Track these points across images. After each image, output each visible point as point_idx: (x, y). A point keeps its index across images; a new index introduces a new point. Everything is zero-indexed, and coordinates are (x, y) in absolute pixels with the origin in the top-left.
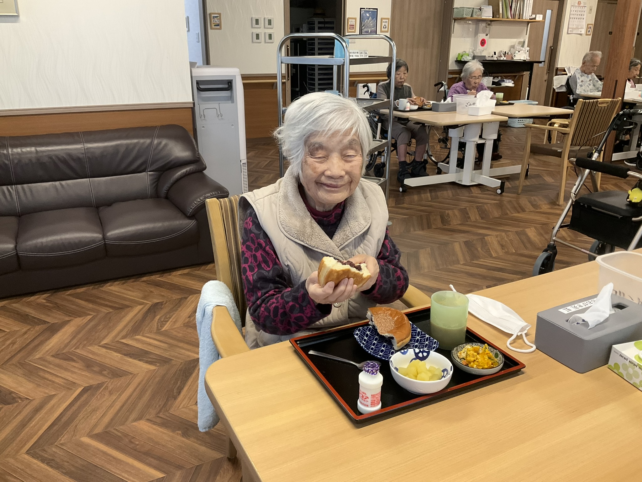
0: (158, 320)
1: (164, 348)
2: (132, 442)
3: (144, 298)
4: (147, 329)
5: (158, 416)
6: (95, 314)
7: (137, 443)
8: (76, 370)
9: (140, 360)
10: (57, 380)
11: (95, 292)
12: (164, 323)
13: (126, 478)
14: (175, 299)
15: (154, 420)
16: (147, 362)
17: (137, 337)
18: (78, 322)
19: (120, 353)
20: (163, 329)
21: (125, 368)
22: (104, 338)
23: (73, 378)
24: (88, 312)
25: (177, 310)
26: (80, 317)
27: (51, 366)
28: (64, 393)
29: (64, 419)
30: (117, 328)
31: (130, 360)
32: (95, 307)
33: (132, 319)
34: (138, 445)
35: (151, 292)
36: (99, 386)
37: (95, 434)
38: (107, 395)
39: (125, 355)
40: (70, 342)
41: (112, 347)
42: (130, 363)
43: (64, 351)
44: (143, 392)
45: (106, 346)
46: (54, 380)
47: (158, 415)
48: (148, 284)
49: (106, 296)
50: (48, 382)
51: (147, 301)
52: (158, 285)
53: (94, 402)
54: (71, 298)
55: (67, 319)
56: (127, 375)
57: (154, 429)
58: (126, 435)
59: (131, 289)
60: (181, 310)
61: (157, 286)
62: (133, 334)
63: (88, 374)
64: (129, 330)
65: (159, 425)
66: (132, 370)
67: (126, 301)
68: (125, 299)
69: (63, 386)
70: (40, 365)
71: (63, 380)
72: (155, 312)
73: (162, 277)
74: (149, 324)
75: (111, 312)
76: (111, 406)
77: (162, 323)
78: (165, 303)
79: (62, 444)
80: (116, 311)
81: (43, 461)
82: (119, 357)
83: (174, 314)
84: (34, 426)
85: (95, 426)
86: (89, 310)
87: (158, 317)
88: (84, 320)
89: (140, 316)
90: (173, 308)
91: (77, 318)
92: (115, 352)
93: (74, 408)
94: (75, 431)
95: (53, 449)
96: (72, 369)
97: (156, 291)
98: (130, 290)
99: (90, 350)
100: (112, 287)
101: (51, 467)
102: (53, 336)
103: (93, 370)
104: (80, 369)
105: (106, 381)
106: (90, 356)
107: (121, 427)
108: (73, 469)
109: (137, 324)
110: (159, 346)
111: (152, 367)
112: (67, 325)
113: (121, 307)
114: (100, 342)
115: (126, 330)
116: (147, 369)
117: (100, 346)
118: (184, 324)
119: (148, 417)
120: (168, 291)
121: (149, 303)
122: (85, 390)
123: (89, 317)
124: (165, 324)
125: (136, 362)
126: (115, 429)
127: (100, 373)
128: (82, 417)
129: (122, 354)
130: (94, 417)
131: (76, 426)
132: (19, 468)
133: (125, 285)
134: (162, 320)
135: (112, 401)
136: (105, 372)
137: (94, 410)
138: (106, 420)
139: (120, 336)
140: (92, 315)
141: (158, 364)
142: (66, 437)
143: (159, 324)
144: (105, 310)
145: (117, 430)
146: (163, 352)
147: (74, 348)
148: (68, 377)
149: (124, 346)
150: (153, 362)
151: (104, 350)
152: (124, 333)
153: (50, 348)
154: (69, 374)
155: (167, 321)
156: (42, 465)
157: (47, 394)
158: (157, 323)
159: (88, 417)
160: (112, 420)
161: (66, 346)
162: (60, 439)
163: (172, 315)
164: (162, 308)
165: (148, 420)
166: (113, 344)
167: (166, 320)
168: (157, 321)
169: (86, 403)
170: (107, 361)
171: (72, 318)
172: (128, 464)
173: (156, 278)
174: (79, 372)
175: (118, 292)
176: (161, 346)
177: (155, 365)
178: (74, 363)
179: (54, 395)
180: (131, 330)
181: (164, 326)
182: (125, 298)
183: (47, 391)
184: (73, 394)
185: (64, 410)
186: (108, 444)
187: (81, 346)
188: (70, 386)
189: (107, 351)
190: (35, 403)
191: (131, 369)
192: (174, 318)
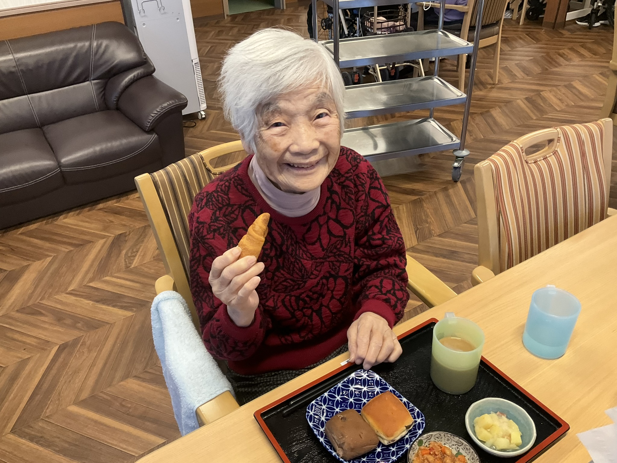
0: (125, 255)
1: (137, 289)
2: (123, 406)
3: (105, 229)
4: (114, 267)
5: (146, 372)
6: (55, 255)
7: (129, 405)
8: (46, 326)
9: (114, 306)
10: (28, 340)
11: (48, 227)
12: (132, 258)
13: (125, 449)
14: (139, 228)
15: (141, 376)
16: (122, 307)
17: (105, 278)
18: (37, 266)
19: (91, 300)
20: (133, 266)
21: (100, 317)
22: (70, 283)
23: (45, 336)
24: (47, 253)
25: (143, 241)
26: (39, 259)
27: (18, 324)
28: (38, 355)
29: (46, 386)
30: (82, 270)
31: (104, 307)
32: (53, 246)
33: (96, 256)
34: (130, 408)
35: (112, 222)
36: (76, 342)
37: (82, 401)
38: (86, 352)
39: (98, 301)
40: (33, 292)
41: (81, 294)
42: (104, 310)
43: (30, 303)
44: (124, 344)
45: (73, 292)
46: (24, 340)
47: (146, 370)
48: (106, 212)
49: (62, 231)
50: (18, 343)
51: (108, 233)
52: (117, 212)
53: (74, 363)
54: (24, 238)
55: (25, 263)
56: (104, 325)
57: (144, 387)
58: (116, 398)
59: (87, 220)
60: (148, 241)
61: (116, 214)
62: (100, 276)
63: (60, 330)
64: (95, 271)
65: (148, 382)
66: (108, 319)
67: (86, 235)
68: (83, 233)
69: (36, 347)
70: (7, 324)
71: (35, 340)
72: (120, 246)
73: (119, 202)
74: (116, 261)
75: (71, 251)
76: (93, 365)
77: (130, 258)
78: (129, 234)
79: (47, 417)
80: (77, 249)
81: (31, 439)
82: (91, 304)
83: (141, 246)
84: (14, 398)
85: (81, 390)
86: (47, 250)
87: (124, 252)
88: (44, 263)
89: (104, 253)
90: (138, 239)
91: (35, 261)
92: (85, 298)
93: (54, 372)
94: (59, 399)
95: (40, 424)
96: (42, 325)
97: (116, 220)
98: (87, 222)
99: (58, 299)
100: (66, 219)
101: (42, 445)
102: (13, 286)
103: (65, 324)
104: (51, 324)
105: (82, 335)
106: (59, 306)
107: (109, 389)
108: (67, 445)
109: (102, 262)
110: (131, 287)
111: (129, 314)
112: (27, 272)
113: (81, 243)
114: (67, 289)
115: (92, 271)
116: (124, 316)
117: (67, 293)
118: (154, 257)
119: (134, 373)
120: (128, 218)
121: (111, 235)
122: (62, 348)
123: (49, 259)
124: (134, 260)
125: (110, 308)
126: (102, 392)
127: (74, 326)
128: (63, 382)
129: (93, 301)
130: (77, 380)
131: (59, 394)
132: (6, 451)
133: (80, 215)
134: (129, 255)
135: (93, 358)
136: (79, 325)
137: (76, 372)
138: (91, 382)
139: (87, 280)
140: (51, 256)
141: (135, 309)
142: (51, 407)
143: (127, 260)
144: (65, 249)
145: (105, 393)
146: (137, 293)
147: (40, 298)
148: (39, 335)
149: (93, 290)
150: (129, 307)
151: (73, 298)
152: (90, 275)
153: (14, 302)
154: (40, 331)
155: (135, 256)
156: (32, 445)
157: (21, 358)
158: (125, 260)
159: (70, 381)
160: (97, 382)
161: (30, 298)
162: (45, 411)
163: (139, 248)
164: (126, 241)
165: (135, 376)
166: (81, 290)
167: (134, 254)
168: (123, 256)
169: (65, 365)
170: (78, 311)
171: (30, 262)
172: (123, 432)
173: (112, 203)
174: (50, 328)
175: (75, 225)
176: (134, 286)
177: (132, 310)
178: (43, 317)
179: (28, 359)
180: (97, 271)
181: (133, 263)
182: (83, 231)
183: (19, 355)
184: (49, 355)
185: (43, 375)
186: (98, 410)
187: (47, 296)
188: (44, 345)
189: (77, 298)
190: (10, 370)
191: (106, 318)
192: (142, 251)
